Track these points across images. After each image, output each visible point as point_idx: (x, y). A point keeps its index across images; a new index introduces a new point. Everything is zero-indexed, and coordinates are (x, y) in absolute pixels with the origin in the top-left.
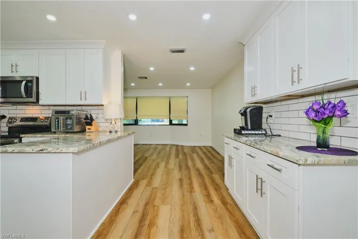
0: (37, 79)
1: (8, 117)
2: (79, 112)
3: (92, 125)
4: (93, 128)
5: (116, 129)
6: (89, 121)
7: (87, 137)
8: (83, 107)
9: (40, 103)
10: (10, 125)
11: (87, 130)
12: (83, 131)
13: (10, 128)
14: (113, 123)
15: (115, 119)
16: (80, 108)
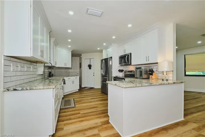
0: (131, 54)
1: (124, 71)
2: (146, 68)
3: (153, 75)
4: (153, 77)
5: (167, 78)
6: (151, 72)
7: (150, 82)
8: (150, 65)
9: (132, 64)
10: (125, 74)
11: (150, 78)
12: (148, 78)
13: (125, 75)
14: (165, 74)
15: (166, 72)
16: (148, 65)
